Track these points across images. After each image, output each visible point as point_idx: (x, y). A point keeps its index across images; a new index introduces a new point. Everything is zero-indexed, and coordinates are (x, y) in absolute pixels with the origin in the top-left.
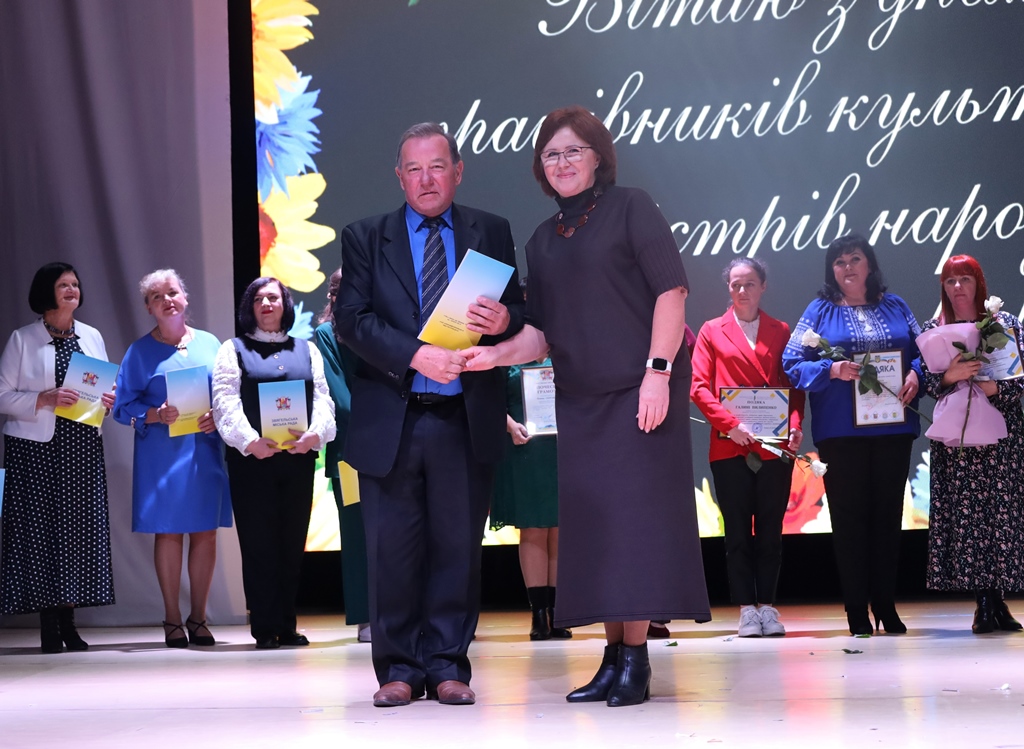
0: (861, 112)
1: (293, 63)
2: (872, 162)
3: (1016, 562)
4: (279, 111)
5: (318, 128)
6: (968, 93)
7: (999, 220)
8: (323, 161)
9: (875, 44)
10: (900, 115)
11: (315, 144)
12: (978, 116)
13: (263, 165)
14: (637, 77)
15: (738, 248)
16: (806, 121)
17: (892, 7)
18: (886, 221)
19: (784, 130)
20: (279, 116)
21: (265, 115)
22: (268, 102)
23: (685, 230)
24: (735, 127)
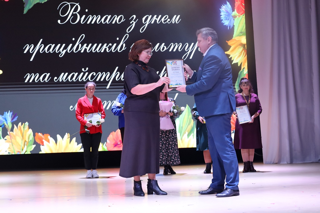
6: (163, 44)
9: (142, 31)
12: (166, 50)
14: (83, 36)
15: (108, 79)
16: (125, 49)
17: (146, 22)
19: (120, 51)
23: (95, 74)
24: (107, 49)
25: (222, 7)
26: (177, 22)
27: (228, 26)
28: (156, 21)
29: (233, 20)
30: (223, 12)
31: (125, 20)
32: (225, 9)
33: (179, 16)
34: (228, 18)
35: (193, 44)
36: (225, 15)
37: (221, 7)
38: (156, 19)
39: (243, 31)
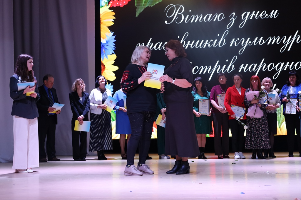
0: (237, 42)
1: (110, 30)
2: (240, 53)
3: (266, 143)
4: (106, 40)
5: (115, 44)
6: (262, 38)
7: (269, 67)
8: (116, 52)
9: (241, 27)
10: (246, 43)
11: (114, 48)
12: (264, 43)
13: (102, 52)
14: (187, 33)
15: (210, 72)
16: (225, 44)
17: (245, 19)
18: (243, 67)
19: (220, 46)
20: (106, 41)
21: (103, 41)
22: (104, 38)
23: (198, 68)
24: (209, 45)
26: (275, 17)
31: (225, 17)
33: (277, 11)
35: (291, 36)
38: (255, 15)
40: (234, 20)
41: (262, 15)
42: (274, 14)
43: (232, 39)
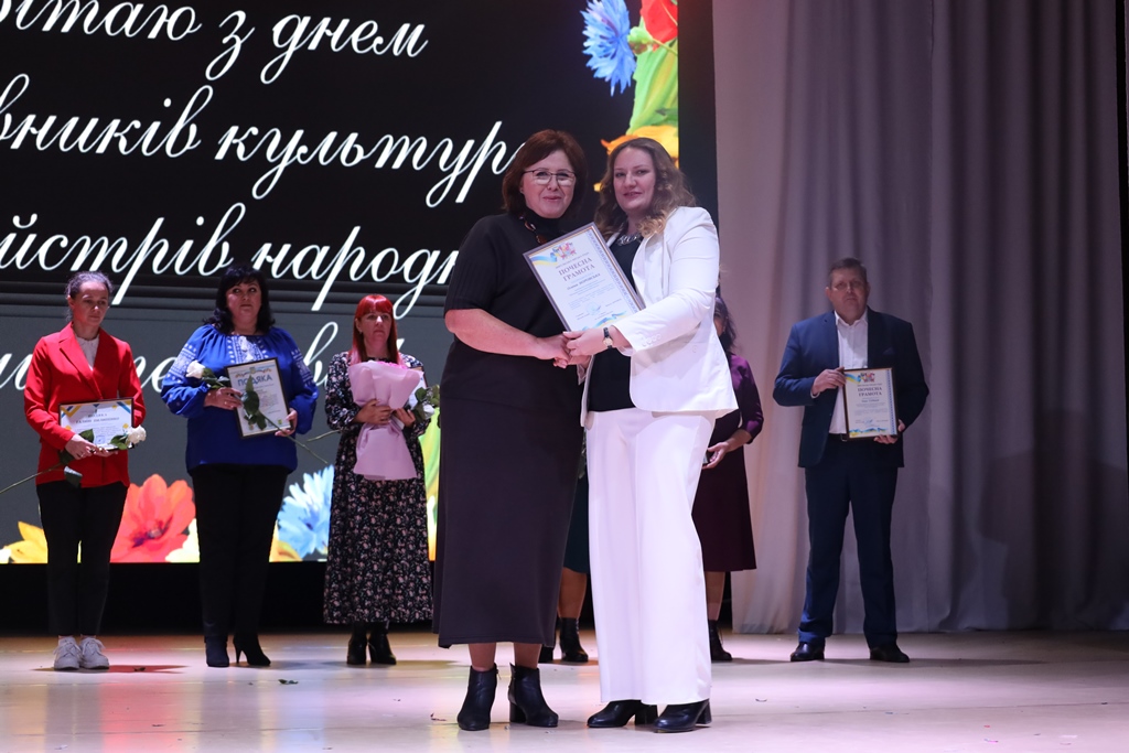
0: (250, 143)
2: (258, 194)
3: (412, 593)
6: (353, 136)
7: (376, 263)
9: (267, 78)
10: (287, 151)
12: (362, 161)
14: (23, 80)
15: (119, 266)
16: (195, 146)
17: (286, 44)
18: (269, 254)
19: (173, 151)
23: (64, 244)
24: (123, 144)
25: (590, 5)
26: (413, 51)
27: (610, 81)
28: (326, 40)
29: (630, 59)
30: (592, 24)
31: (200, 26)
32: (601, 14)
33: (420, 29)
34: (613, 51)
35: (470, 143)
36: (602, 37)
37: (587, 6)
38: (329, 33)
39: (668, 106)
40: (239, 42)
41: (361, 36)
42: (408, 39)
43: (228, 128)
